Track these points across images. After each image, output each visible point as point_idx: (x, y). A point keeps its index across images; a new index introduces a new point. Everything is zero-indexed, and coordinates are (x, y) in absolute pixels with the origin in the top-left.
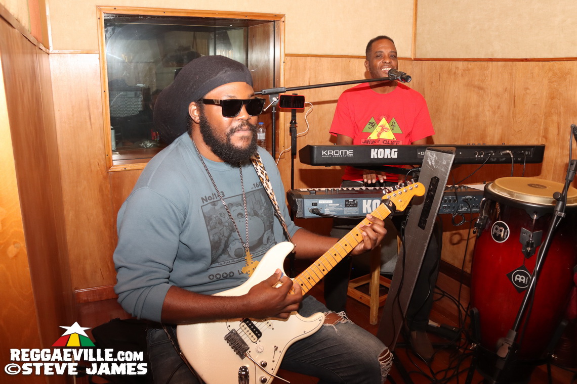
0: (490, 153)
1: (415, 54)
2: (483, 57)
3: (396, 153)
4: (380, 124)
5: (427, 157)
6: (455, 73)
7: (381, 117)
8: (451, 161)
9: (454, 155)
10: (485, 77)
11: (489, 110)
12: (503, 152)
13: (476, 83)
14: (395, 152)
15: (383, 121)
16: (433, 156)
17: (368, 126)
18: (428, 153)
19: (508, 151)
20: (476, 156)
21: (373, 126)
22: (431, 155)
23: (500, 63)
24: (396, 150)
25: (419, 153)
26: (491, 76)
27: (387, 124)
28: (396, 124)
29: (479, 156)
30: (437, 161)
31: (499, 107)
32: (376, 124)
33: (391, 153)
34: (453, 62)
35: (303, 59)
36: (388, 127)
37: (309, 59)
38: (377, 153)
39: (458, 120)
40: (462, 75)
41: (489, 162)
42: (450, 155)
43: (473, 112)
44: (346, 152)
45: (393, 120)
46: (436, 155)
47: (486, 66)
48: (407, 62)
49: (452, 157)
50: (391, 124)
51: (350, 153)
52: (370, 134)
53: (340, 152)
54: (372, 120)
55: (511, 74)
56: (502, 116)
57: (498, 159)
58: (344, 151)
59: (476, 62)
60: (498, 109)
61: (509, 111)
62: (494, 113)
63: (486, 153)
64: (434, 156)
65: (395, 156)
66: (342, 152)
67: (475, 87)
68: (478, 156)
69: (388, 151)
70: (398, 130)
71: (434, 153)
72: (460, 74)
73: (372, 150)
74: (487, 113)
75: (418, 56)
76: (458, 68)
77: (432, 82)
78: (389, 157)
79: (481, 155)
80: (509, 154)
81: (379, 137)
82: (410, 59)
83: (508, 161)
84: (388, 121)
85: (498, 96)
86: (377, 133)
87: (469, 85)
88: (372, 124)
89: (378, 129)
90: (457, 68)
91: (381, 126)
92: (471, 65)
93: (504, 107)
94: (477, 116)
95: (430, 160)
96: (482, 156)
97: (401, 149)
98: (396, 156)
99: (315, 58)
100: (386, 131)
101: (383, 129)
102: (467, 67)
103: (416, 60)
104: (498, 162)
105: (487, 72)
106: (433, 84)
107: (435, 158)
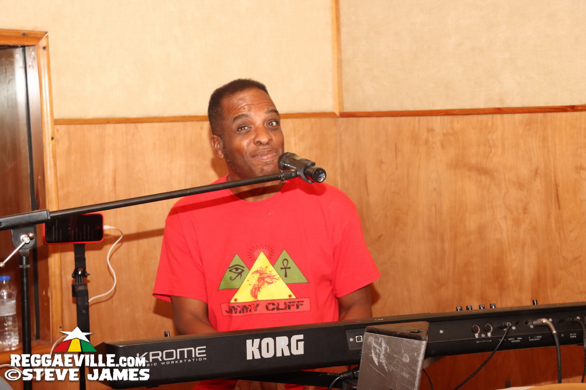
0: (506, 327)
1: (341, 103)
2: (481, 105)
3: (301, 344)
4: (254, 268)
5: (369, 347)
6: (427, 142)
7: (255, 253)
8: (419, 355)
9: (424, 343)
10: (490, 147)
11: (505, 217)
12: (535, 323)
13: (473, 160)
14: (298, 341)
15: (262, 261)
16: (380, 345)
17: (228, 274)
18: (371, 339)
19: (544, 321)
20: (477, 335)
21: (240, 273)
22: (377, 343)
23: (517, 116)
24: (301, 337)
25: (351, 340)
26: (503, 145)
27: (271, 268)
28: (291, 264)
29: (483, 336)
30: (389, 355)
31: (525, 210)
32: (246, 269)
33: (289, 345)
34: (422, 118)
35: (96, 129)
36: (274, 273)
37: (110, 128)
38: (260, 348)
39: (442, 241)
40: (442, 144)
41: (507, 346)
42: (416, 342)
43: (472, 223)
44: (190, 352)
45: (284, 255)
46: (388, 343)
47: (490, 124)
48: (325, 121)
49: (420, 346)
50: (279, 263)
51: (198, 352)
52: (235, 291)
53: (176, 353)
54: (237, 260)
55: (544, 139)
56: (534, 228)
57: (525, 338)
58: (185, 350)
59: (469, 117)
60: (525, 213)
61: (549, 217)
62: (517, 222)
63: (496, 326)
64: (384, 345)
65: (299, 350)
66: (182, 353)
67: (470, 168)
68: (480, 335)
69: (282, 341)
70: (298, 277)
71: (382, 338)
72: (438, 144)
73: (249, 342)
74: (503, 225)
75: (348, 109)
76: (433, 130)
77: (382, 162)
78: (287, 353)
79: (486, 331)
80: (546, 326)
81: (255, 296)
82: (331, 115)
83: (548, 340)
84: (272, 259)
85: (520, 186)
86: (251, 287)
87: (459, 165)
88: (237, 269)
89: (251, 279)
90: (431, 130)
91: (257, 272)
92: (459, 123)
93: (537, 209)
94: (481, 231)
95: (376, 353)
96: (489, 334)
97: (312, 335)
98: (301, 351)
99: (123, 125)
100: (269, 283)
101: (263, 278)
102: (452, 128)
103: (344, 115)
104: (525, 344)
105: (494, 137)
106: (384, 167)
107: (386, 350)
